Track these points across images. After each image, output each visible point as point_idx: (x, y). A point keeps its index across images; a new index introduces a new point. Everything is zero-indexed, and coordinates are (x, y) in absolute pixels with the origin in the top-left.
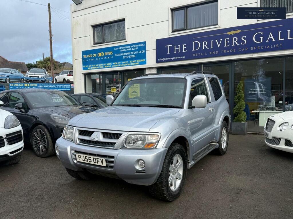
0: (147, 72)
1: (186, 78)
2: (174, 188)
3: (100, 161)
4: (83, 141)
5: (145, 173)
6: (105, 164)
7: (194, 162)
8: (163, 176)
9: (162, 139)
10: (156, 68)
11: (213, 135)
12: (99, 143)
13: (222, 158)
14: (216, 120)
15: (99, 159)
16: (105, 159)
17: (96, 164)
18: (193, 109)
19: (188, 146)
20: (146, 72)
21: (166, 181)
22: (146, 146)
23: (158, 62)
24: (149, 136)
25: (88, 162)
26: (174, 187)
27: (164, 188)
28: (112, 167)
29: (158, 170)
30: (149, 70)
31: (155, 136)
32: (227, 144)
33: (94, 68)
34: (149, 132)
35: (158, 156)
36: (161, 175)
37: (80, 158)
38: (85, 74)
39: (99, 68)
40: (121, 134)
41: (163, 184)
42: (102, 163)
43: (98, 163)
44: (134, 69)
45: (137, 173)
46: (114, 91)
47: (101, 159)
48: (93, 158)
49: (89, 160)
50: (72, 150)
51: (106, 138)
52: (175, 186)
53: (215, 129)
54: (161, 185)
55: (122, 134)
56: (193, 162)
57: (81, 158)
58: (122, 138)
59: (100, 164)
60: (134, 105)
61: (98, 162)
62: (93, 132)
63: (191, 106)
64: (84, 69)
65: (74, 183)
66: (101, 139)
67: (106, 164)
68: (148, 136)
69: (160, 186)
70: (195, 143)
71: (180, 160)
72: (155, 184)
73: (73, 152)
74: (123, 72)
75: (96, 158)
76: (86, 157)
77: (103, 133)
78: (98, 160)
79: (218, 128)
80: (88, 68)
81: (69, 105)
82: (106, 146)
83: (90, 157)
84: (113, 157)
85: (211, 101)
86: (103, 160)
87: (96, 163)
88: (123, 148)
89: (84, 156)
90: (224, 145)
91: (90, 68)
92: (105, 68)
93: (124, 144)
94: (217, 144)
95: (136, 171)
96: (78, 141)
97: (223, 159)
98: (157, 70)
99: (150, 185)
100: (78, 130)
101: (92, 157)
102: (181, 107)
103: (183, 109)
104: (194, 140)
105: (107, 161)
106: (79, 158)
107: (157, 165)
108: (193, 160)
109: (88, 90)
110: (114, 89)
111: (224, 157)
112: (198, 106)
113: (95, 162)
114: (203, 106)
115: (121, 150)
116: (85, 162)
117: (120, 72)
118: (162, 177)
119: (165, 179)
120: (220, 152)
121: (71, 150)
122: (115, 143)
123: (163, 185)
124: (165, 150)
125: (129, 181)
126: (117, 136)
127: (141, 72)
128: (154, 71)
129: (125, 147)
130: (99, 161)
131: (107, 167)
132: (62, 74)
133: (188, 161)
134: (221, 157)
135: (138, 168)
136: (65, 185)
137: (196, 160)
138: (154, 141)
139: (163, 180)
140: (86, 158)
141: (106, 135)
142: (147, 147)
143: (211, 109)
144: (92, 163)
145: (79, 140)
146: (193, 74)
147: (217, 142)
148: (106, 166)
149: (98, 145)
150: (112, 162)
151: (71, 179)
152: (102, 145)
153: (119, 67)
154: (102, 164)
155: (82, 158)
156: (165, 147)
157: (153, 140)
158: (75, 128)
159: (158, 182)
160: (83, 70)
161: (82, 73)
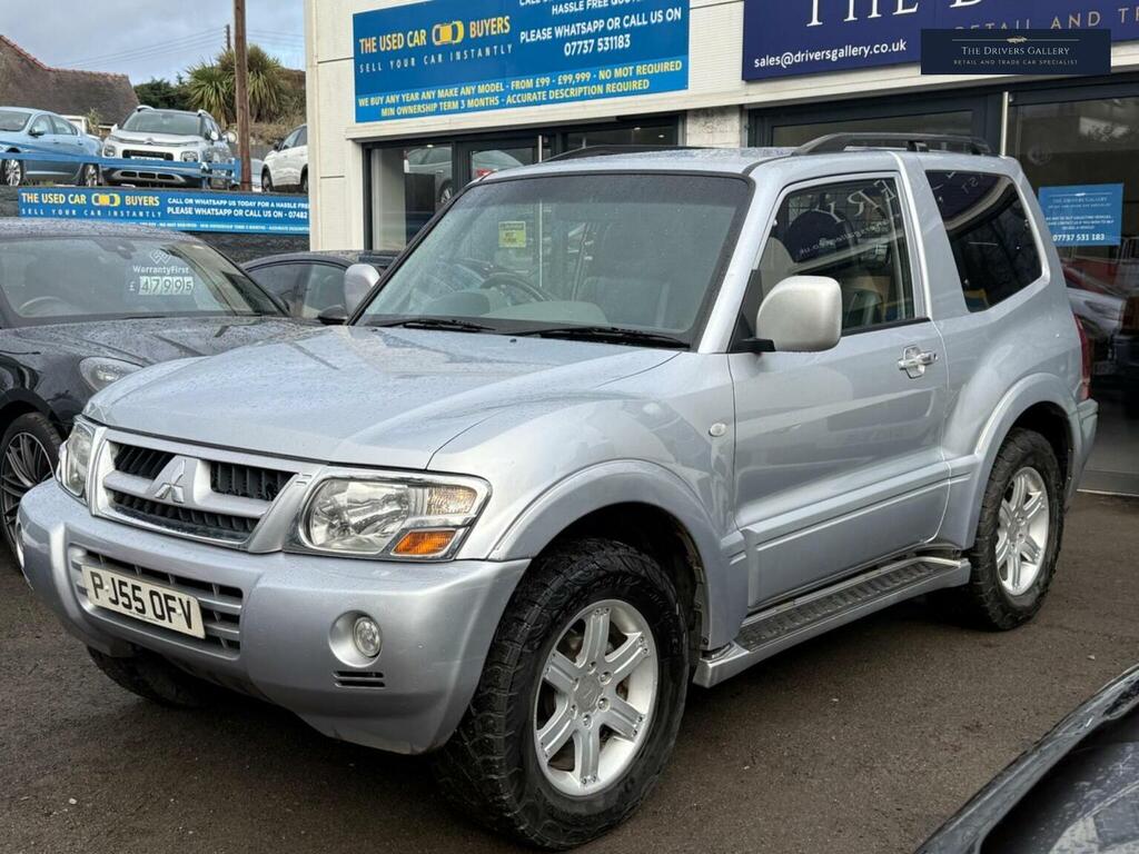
0: (694, 133)
1: (751, 175)
2: (585, 782)
3: (179, 611)
4: (126, 500)
5: (382, 685)
6: (198, 630)
7: (747, 652)
8: (493, 711)
9: (500, 510)
10: (741, 109)
11: (928, 507)
13: (990, 646)
14: (958, 430)
15: (173, 599)
16: (200, 603)
17: (165, 623)
18: (766, 355)
19: (700, 563)
20: (684, 134)
21: (506, 738)
22: (403, 544)
23: (751, 75)
24: (427, 491)
25: (134, 610)
26: (582, 776)
27: (500, 777)
28: (234, 645)
29: (457, 673)
30: (702, 121)
31: (461, 494)
32: (1048, 569)
33: (411, 109)
34: (425, 471)
35: (457, 606)
36: (481, 700)
37: (98, 590)
38: (368, 147)
39: (438, 112)
40: (288, 475)
41: (493, 754)
42: (185, 619)
43: (170, 621)
44: (618, 117)
45: (344, 683)
46: (514, 240)
47: (180, 600)
48: (152, 593)
49: (134, 604)
50: (72, 545)
51: (223, 493)
52: (590, 770)
53: (943, 477)
54: (482, 758)
55: (294, 474)
56: (737, 654)
57: (101, 586)
58: (292, 495)
59: (178, 624)
61: (172, 613)
62: (170, 456)
63: (751, 340)
64: (363, 115)
66: (199, 491)
67: (206, 628)
68: (420, 490)
69: (479, 759)
70: (760, 549)
71: (639, 634)
72: (454, 745)
73: (78, 555)
74: (565, 136)
75: (162, 591)
76: (121, 583)
77: (214, 466)
78: (171, 603)
79: (970, 469)
80: (384, 112)
82: (217, 535)
83: (139, 589)
84: (234, 593)
85: (929, 315)
86: (188, 602)
87: (162, 617)
88: (294, 548)
89: (113, 579)
90: (1021, 578)
91: (392, 111)
92: (467, 110)
93: (295, 530)
94: (962, 564)
95: (342, 673)
96: (102, 501)
98: (746, 122)
99: (420, 750)
100: (113, 443)
101: (146, 587)
102: (684, 341)
103: (696, 350)
104: (758, 528)
105: (207, 614)
106: (96, 586)
107: (446, 651)
108: (745, 638)
109: (385, 233)
110: (516, 234)
111: (1007, 641)
112: (792, 340)
113: (159, 612)
114: (820, 337)
115: (281, 557)
116: (120, 609)
117: (549, 137)
118: (491, 717)
119: (507, 727)
120: (986, 610)
121: (72, 541)
122: (255, 521)
123: (492, 758)
124: (502, 574)
125: (326, 726)
126: (269, 483)
127: (662, 129)
129: (299, 543)
130: (174, 610)
131: (211, 640)
132: (295, 145)
133: (702, 646)
134: (993, 638)
135: (347, 653)
136: (76, 724)
137: (760, 642)
138: (458, 520)
139: (493, 732)
140: (124, 589)
141: (226, 476)
142: (406, 550)
143: (919, 356)
144: (149, 616)
145: (111, 496)
147: (966, 554)
148: (207, 635)
149: (187, 525)
150: (232, 619)
152: (201, 527)
153: (543, 107)
154: (190, 627)
155: (106, 587)
156: (502, 558)
157: (454, 512)
158: (101, 431)
159: (470, 740)
160: (357, 121)
161: (354, 140)
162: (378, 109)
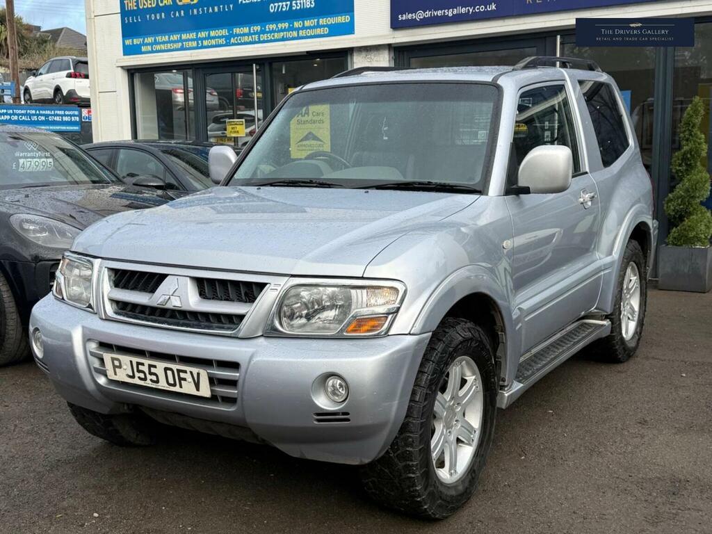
0: (358, 61)
1: (499, 82)
2: (451, 474)
3: (190, 379)
4: (129, 308)
5: (348, 420)
6: (205, 391)
7: (522, 385)
8: (412, 432)
9: (411, 303)
10: (389, 46)
11: (591, 291)
12: (186, 318)
13: (619, 372)
14: (605, 239)
15: (185, 372)
16: (208, 373)
17: (177, 389)
18: (521, 195)
19: (503, 330)
20: (352, 63)
21: (420, 450)
22: (351, 328)
23: (396, 25)
24: (364, 291)
25: (148, 381)
26: (450, 470)
27: (416, 475)
28: (231, 400)
29: (394, 410)
30: (364, 54)
31: (386, 292)
32: (641, 324)
33: (163, 47)
34: (362, 278)
35: (394, 363)
36: (404, 428)
37: (117, 370)
38: (132, 72)
39: (182, 49)
40: (262, 286)
41: (412, 461)
42: (194, 384)
43: (181, 387)
44: (307, 52)
45: (319, 420)
46: (238, 132)
47: (191, 373)
48: (166, 369)
49: (149, 377)
50: (89, 340)
51: (210, 299)
52: (453, 465)
53: (599, 270)
54: (404, 464)
55: (266, 284)
56: (517, 387)
57: (120, 367)
58: (268, 299)
59: (188, 388)
60: (311, 182)
61: (183, 382)
62: (163, 277)
63: (514, 187)
64: (128, 51)
65: (97, 457)
66: (192, 300)
67: (212, 391)
68: (359, 291)
69: (401, 465)
70: (526, 320)
71: (474, 377)
72: (383, 460)
73: (93, 346)
74: (270, 64)
75: (175, 367)
76: (138, 364)
77: (199, 282)
78: (182, 375)
79: (612, 263)
80: (144, 49)
81: (77, 183)
82: (209, 328)
83: (155, 367)
84: (235, 366)
85: (587, 170)
86: (198, 374)
87: (174, 385)
88: (271, 333)
89: (131, 362)
90: (629, 328)
91: (149, 48)
92: (203, 47)
93: (273, 321)
94: (606, 323)
95: (318, 414)
96: (110, 309)
97: (623, 375)
98: (392, 54)
99: (367, 461)
100: (110, 269)
101: (160, 366)
102: (478, 189)
103: (487, 195)
104: (525, 306)
105: (212, 381)
106: (115, 367)
107: (389, 396)
108: (519, 378)
109: (145, 129)
110: (239, 128)
111: (630, 367)
112: (541, 186)
113: (171, 381)
114: (558, 184)
115: (262, 340)
116: (136, 381)
117: (260, 65)
118: (411, 437)
119: (420, 442)
120: (616, 350)
121: (87, 339)
122: (241, 317)
123: (411, 463)
124: (419, 342)
125: (293, 450)
126: (250, 291)
127: (337, 60)
128: (384, 59)
129: (276, 330)
130: (185, 379)
131: (214, 398)
132: (48, 72)
133: (501, 383)
134: (620, 367)
135: (323, 402)
136: (67, 462)
137: (526, 378)
138: (382, 310)
139: (412, 447)
140: (141, 368)
141: (207, 287)
142: (355, 331)
143: (587, 196)
144: (162, 385)
145: (115, 306)
146: (526, 67)
147: (607, 317)
148: (212, 395)
149: (182, 322)
150: (232, 383)
151: (90, 442)
152: (195, 323)
153: (256, 45)
154: (198, 389)
155: (124, 367)
156: (419, 333)
157: (378, 304)
158: (97, 262)
159: (394, 453)
160: (124, 55)
161: (122, 67)
162: (139, 46)
